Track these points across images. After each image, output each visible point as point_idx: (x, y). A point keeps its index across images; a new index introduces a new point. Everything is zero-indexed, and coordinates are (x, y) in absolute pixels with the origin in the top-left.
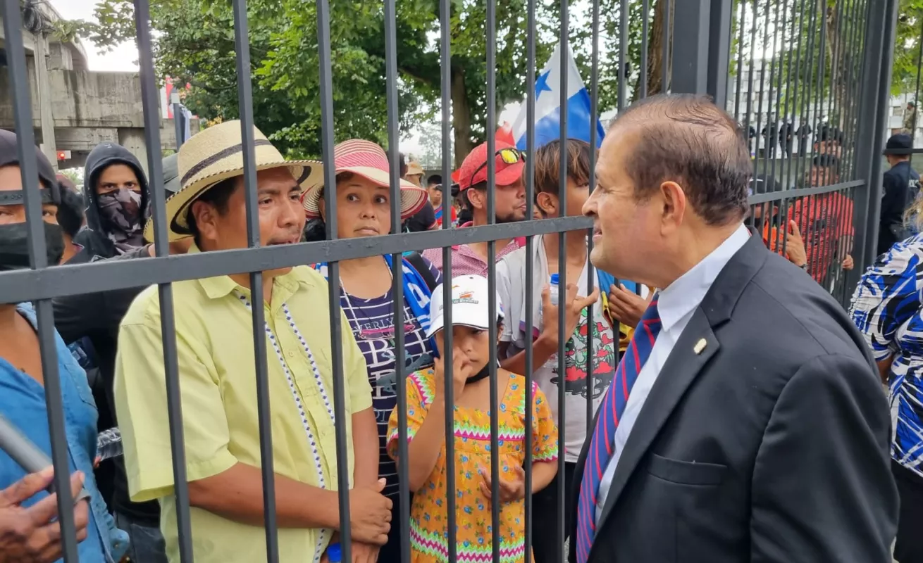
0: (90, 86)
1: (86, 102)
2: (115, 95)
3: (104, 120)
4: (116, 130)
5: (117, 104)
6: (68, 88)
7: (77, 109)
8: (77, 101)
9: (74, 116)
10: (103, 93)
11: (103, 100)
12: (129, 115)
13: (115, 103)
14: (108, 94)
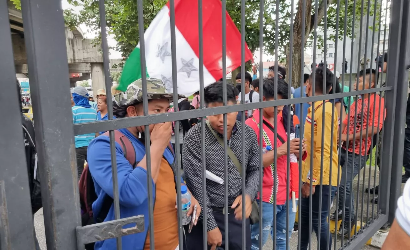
0: (79, 45)
1: (77, 52)
2: (89, 49)
3: (85, 59)
4: (90, 64)
5: (90, 53)
6: (70, 46)
7: (74, 55)
8: (74, 52)
9: (72, 58)
10: (84, 48)
11: (84, 51)
12: (95, 57)
13: (89, 52)
14: (87, 48)
